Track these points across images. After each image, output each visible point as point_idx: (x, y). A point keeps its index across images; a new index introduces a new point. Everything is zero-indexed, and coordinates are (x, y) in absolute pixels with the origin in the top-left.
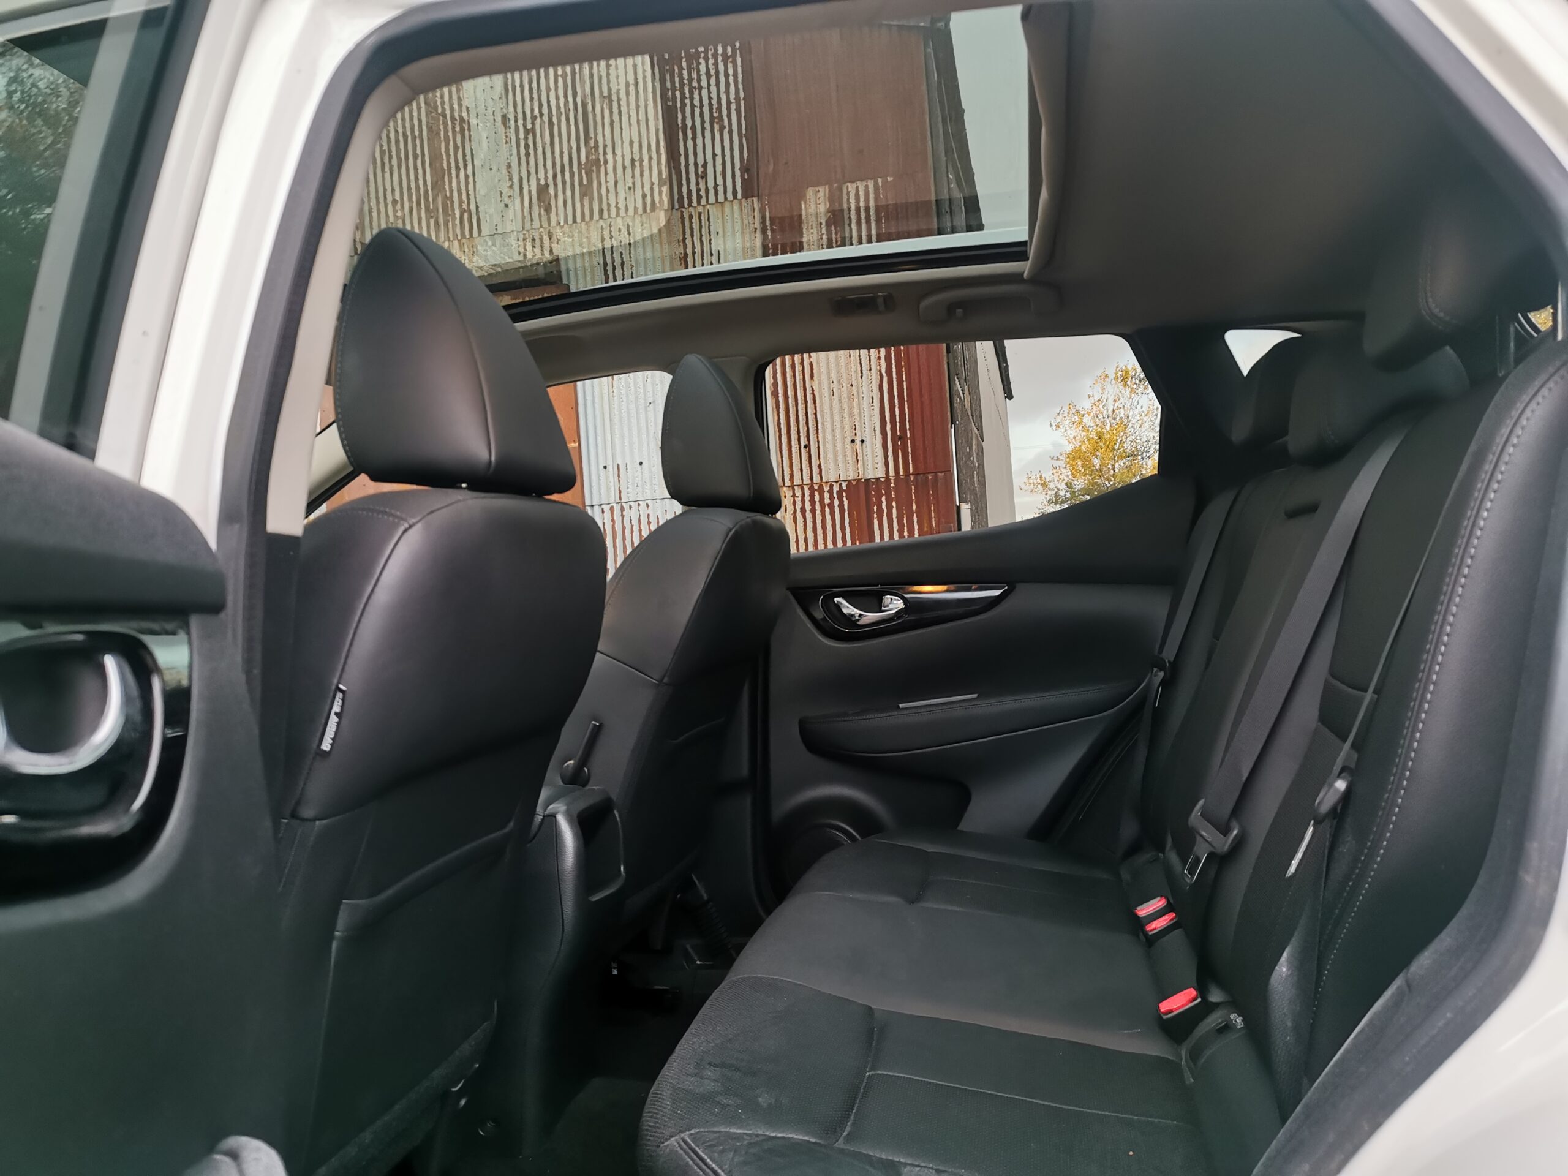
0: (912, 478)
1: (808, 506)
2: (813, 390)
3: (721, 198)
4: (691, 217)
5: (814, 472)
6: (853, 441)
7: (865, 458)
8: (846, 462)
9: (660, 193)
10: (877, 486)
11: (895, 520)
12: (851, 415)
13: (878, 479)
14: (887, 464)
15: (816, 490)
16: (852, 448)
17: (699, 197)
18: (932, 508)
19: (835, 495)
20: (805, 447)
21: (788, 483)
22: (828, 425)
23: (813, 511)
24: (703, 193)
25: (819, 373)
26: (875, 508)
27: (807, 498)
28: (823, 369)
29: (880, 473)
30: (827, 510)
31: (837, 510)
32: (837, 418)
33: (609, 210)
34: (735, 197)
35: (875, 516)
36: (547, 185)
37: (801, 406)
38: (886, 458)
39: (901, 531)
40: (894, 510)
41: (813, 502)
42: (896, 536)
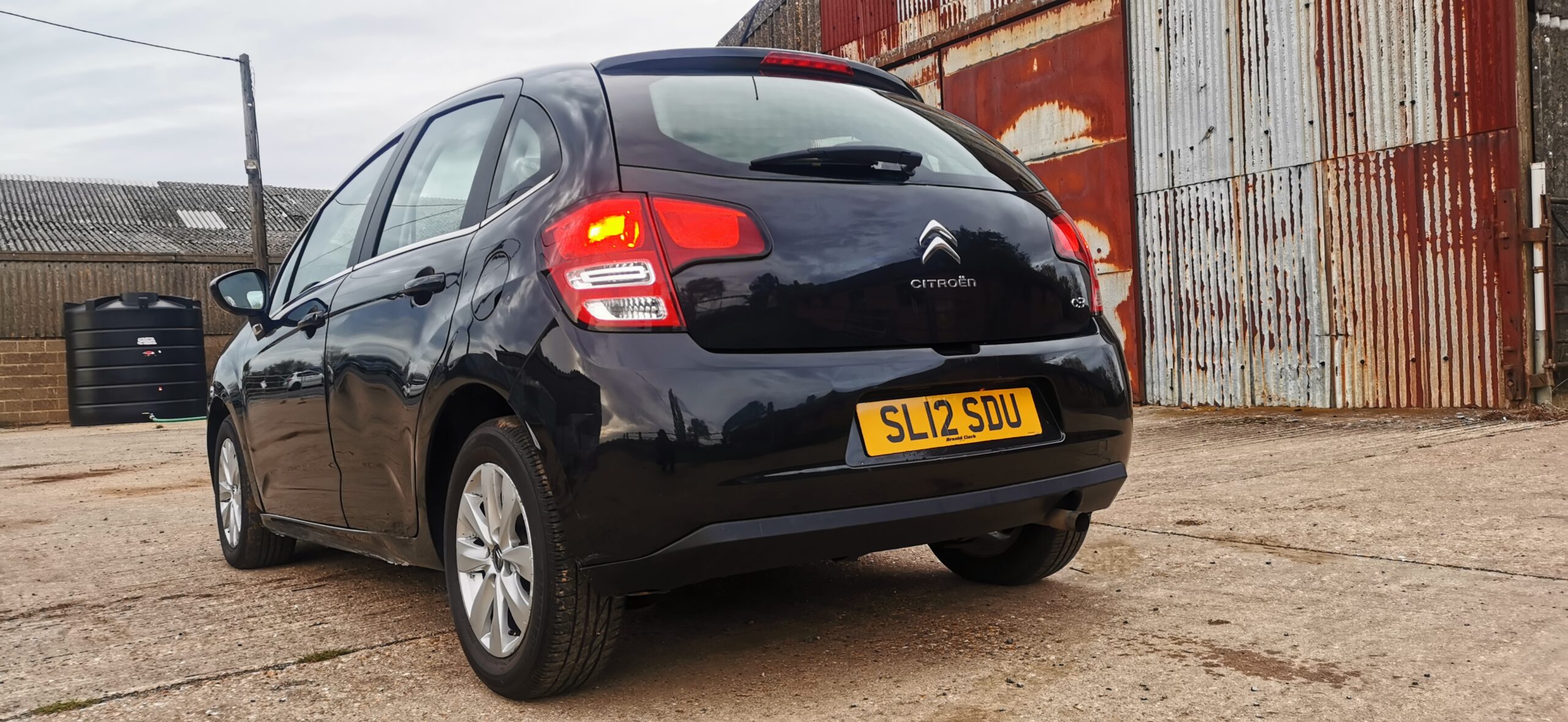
0: (1469, 138)
1: (1352, 179)
2: (1360, 53)
5: (1359, 141)
6: (1402, 104)
7: (1416, 120)
8: (1393, 127)
10: (1429, 152)
11: (1447, 188)
12: (1402, 74)
13: (1429, 143)
14: (1439, 125)
15: (1362, 161)
16: (1402, 111)
18: (1492, 172)
19: (1381, 164)
20: (1351, 115)
21: (1331, 155)
22: (1376, 89)
23: (1357, 183)
25: (1368, 33)
26: (1426, 176)
27: (1351, 170)
28: (1372, 28)
29: (1429, 139)
30: (1373, 181)
31: (1383, 181)
32: (1386, 80)
35: (1425, 184)
37: (1347, 72)
38: (1439, 117)
39: (1453, 200)
40: (1447, 178)
41: (1357, 174)
42: (1448, 206)
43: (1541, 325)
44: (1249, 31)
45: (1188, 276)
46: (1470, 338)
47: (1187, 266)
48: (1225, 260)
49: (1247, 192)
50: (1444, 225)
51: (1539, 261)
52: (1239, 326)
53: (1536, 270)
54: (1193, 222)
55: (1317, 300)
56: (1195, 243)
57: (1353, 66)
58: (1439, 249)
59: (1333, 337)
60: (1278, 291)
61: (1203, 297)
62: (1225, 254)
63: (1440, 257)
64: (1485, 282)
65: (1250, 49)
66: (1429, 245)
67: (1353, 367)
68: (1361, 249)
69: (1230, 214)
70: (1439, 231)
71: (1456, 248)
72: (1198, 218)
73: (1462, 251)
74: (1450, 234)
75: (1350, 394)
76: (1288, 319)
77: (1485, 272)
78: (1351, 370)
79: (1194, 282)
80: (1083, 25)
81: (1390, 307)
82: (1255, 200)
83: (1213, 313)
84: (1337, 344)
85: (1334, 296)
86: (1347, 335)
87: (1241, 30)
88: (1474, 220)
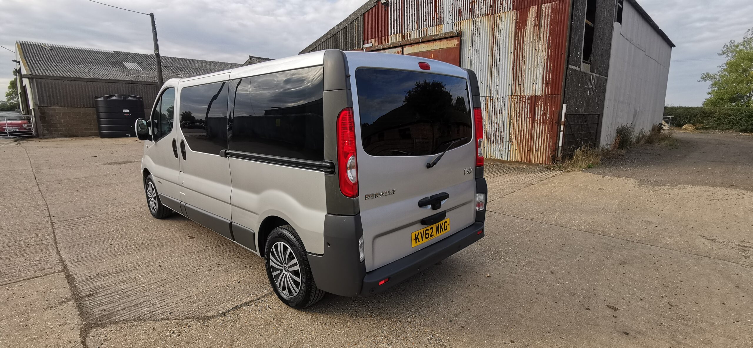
0: (549, 96)
1: (519, 101)
2: (524, 68)
3: (506, 11)
4: (497, 17)
5: (521, 92)
7: (536, 89)
8: (530, 90)
9: (490, 9)
10: (539, 97)
11: (542, 107)
12: (534, 76)
14: (542, 91)
15: (522, 97)
16: (533, 86)
17: (500, 10)
18: (554, 105)
19: (526, 99)
20: (520, 84)
21: (514, 94)
22: (527, 78)
23: (520, 103)
24: (501, 9)
26: (537, 104)
27: (519, 99)
28: (527, 62)
29: (539, 94)
30: (524, 103)
31: (526, 103)
32: (530, 77)
33: (476, 16)
34: (510, 10)
35: (537, 106)
36: (461, 9)
37: (520, 73)
38: (542, 89)
39: (544, 111)
40: (542, 105)
41: (520, 101)
42: (542, 112)
43: (560, 145)
44: (495, 57)
46: (544, 146)
49: (491, 101)
50: (540, 117)
51: (562, 129)
53: (561, 131)
55: (506, 132)
57: (522, 72)
58: (538, 123)
59: (509, 142)
60: (496, 129)
63: (538, 125)
64: (549, 133)
65: (495, 62)
66: (536, 122)
67: (513, 151)
68: (519, 120)
69: (485, 106)
71: (543, 123)
73: (544, 124)
74: (542, 119)
75: (512, 158)
76: (498, 136)
77: (549, 130)
78: (513, 152)
80: (448, 47)
81: (525, 136)
82: (492, 104)
84: (510, 144)
85: (511, 132)
86: (513, 142)
87: (493, 56)
88: (548, 117)
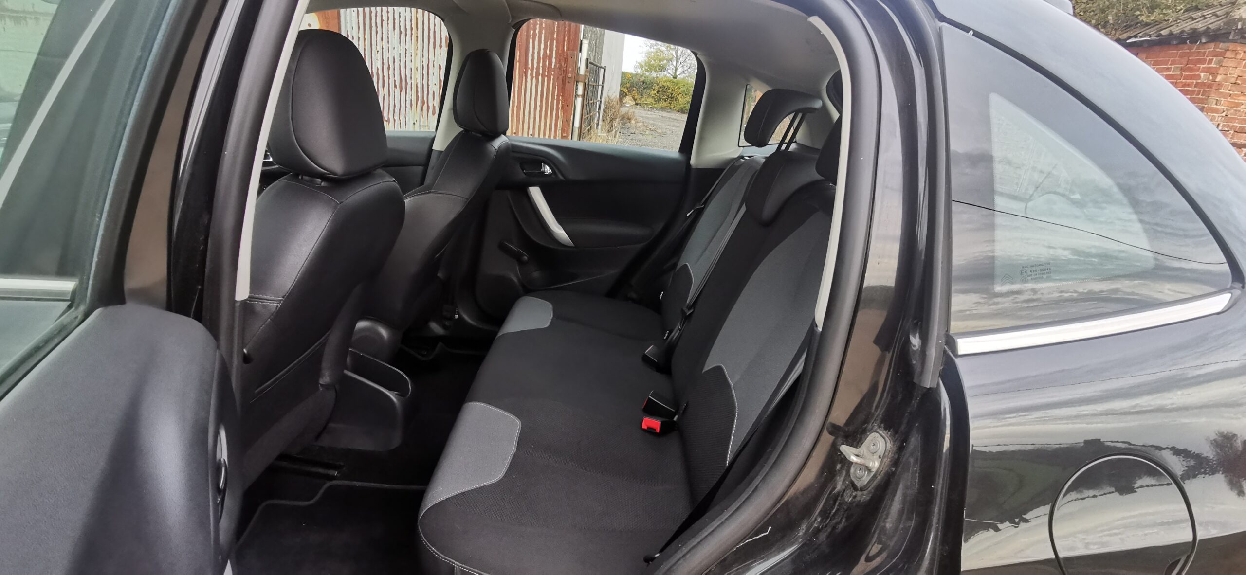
11: (543, 42)
18: (566, 39)
26: (532, 32)
35: (531, 37)
39: (545, 49)
40: (543, 36)
42: (541, 52)
43: (577, 124)
45: (378, 59)
47: (378, 51)
48: (406, 53)
50: (538, 63)
51: (580, 92)
52: (414, 98)
53: (578, 96)
54: (384, 22)
56: (385, 37)
58: (534, 75)
60: (440, 81)
61: (389, 75)
62: (406, 50)
63: (534, 80)
64: (556, 97)
66: (529, 71)
69: (411, 24)
70: (535, 66)
71: (543, 76)
72: (388, 20)
73: (546, 79)
74: (541, 68)
77: (556, 92)
79: (383, 63)
83: (395, 86)
88: (553, 64)
